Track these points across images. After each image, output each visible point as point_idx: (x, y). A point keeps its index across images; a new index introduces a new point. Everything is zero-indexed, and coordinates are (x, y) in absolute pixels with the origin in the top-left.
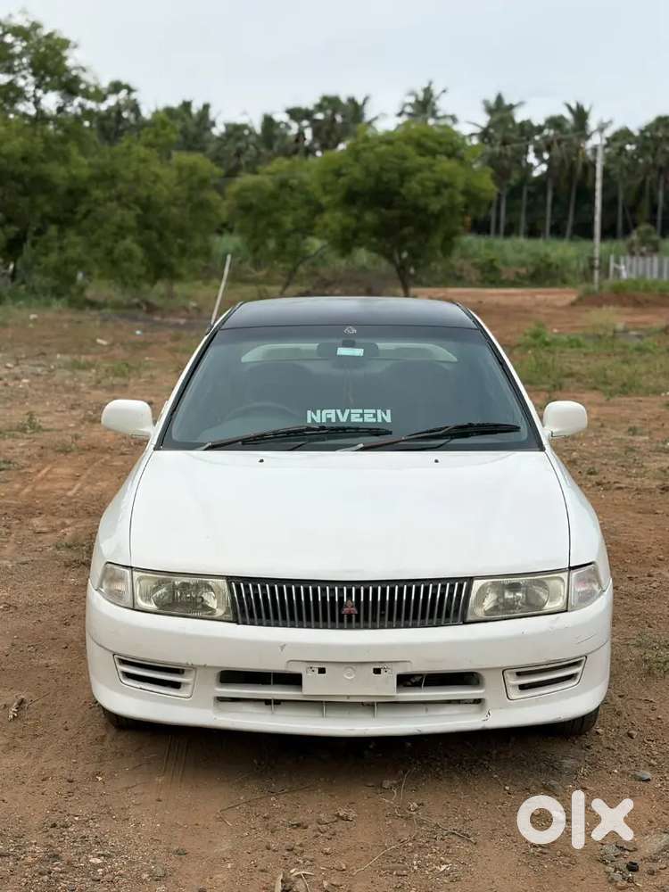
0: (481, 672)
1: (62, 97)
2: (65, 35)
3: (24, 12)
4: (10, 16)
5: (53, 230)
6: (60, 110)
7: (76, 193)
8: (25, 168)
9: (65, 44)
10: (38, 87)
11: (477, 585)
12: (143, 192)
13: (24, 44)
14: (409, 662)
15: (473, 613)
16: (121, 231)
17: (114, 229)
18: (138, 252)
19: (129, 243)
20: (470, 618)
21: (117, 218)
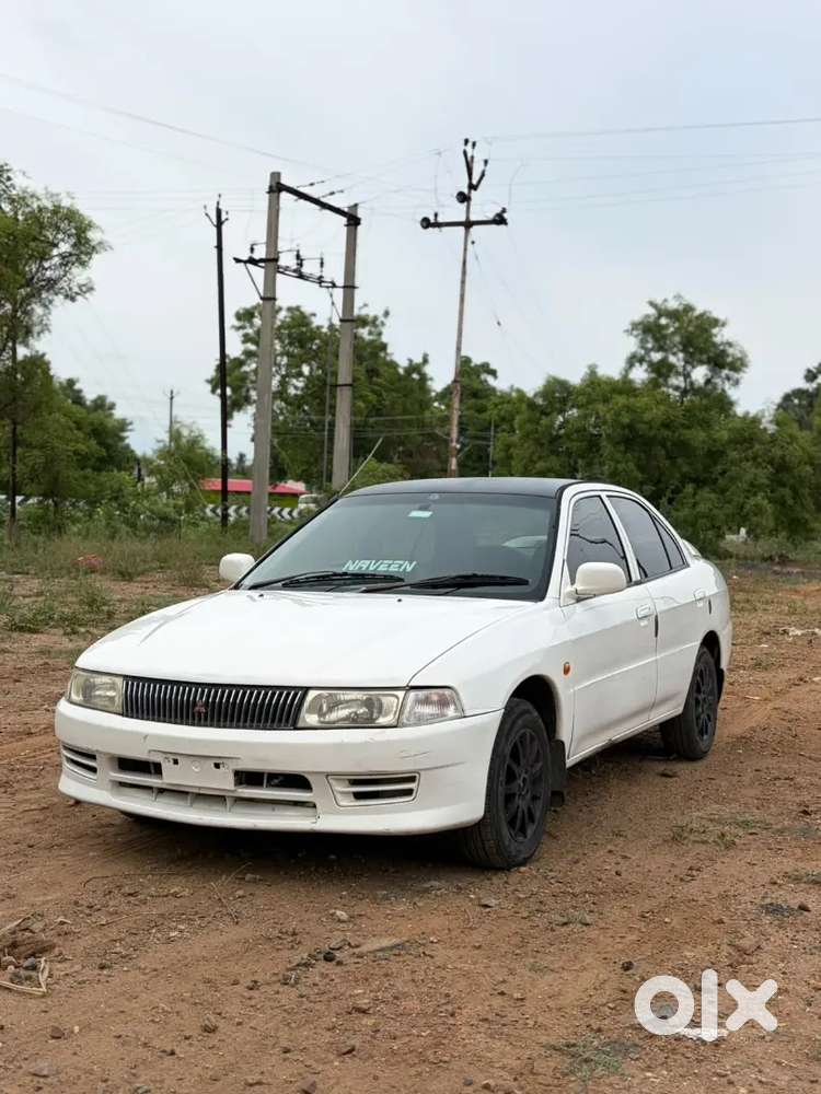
0: (306, 776)
1: (710, 371)
2: (715, 314)
3: (678, 297)
4: (665, 300)
5: (690, 488)
6: (708, 382)
7: (715, 455)
8: (666, 433)
9: (715, 322)
10: (687, 362)
11: (312, 695)
12: (777, 452)
13: (677, 325)
14: (239, 758)
15: (304, 720)
16: (753, 488)
17: (745, 486)
18: (769, 507)
19: (760, 499)
20: (300, 724)
21: (748, 477)
